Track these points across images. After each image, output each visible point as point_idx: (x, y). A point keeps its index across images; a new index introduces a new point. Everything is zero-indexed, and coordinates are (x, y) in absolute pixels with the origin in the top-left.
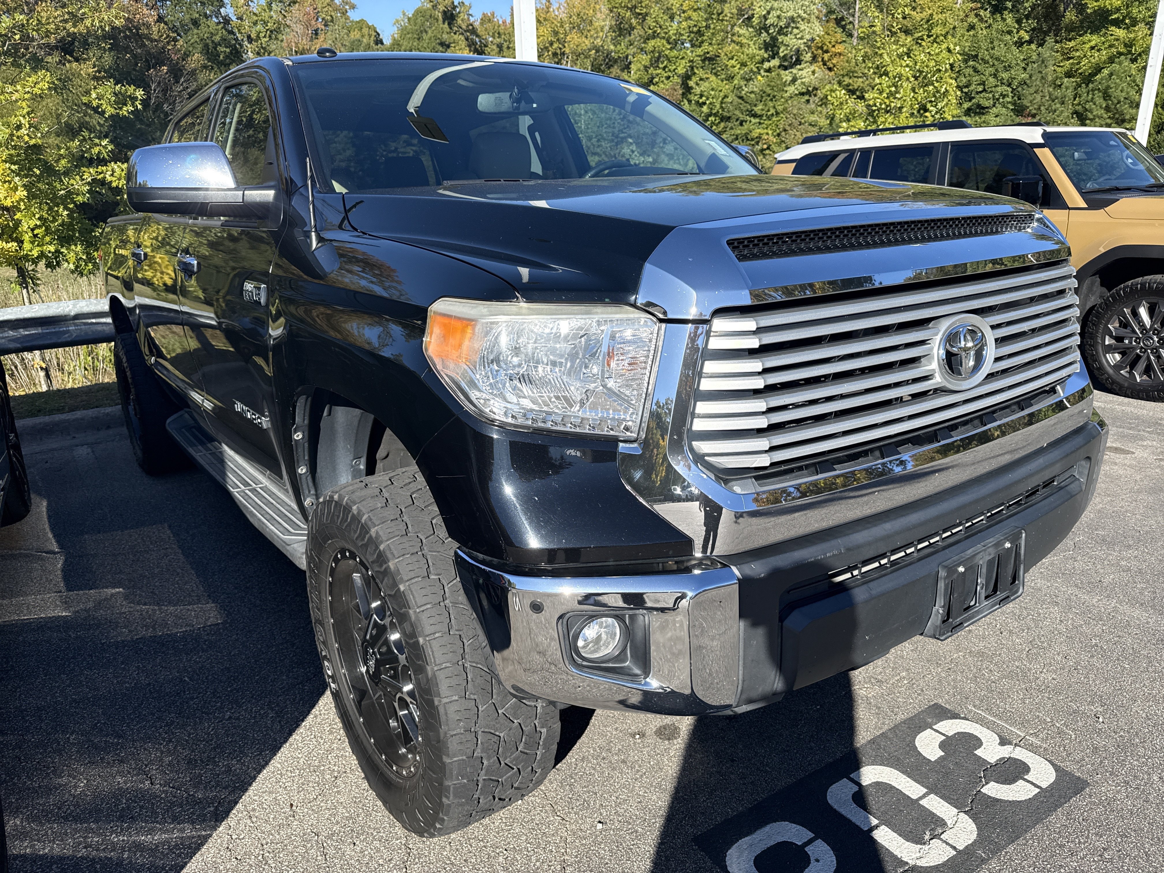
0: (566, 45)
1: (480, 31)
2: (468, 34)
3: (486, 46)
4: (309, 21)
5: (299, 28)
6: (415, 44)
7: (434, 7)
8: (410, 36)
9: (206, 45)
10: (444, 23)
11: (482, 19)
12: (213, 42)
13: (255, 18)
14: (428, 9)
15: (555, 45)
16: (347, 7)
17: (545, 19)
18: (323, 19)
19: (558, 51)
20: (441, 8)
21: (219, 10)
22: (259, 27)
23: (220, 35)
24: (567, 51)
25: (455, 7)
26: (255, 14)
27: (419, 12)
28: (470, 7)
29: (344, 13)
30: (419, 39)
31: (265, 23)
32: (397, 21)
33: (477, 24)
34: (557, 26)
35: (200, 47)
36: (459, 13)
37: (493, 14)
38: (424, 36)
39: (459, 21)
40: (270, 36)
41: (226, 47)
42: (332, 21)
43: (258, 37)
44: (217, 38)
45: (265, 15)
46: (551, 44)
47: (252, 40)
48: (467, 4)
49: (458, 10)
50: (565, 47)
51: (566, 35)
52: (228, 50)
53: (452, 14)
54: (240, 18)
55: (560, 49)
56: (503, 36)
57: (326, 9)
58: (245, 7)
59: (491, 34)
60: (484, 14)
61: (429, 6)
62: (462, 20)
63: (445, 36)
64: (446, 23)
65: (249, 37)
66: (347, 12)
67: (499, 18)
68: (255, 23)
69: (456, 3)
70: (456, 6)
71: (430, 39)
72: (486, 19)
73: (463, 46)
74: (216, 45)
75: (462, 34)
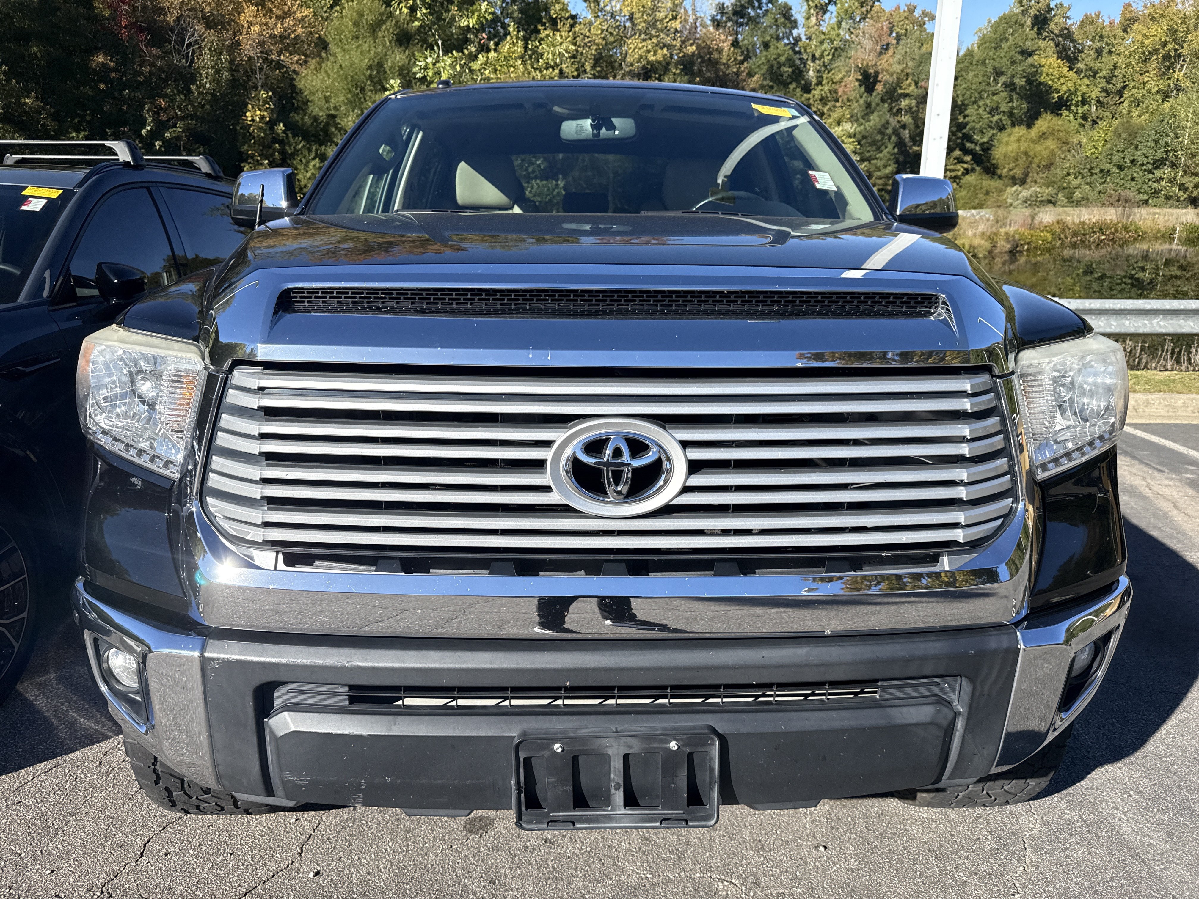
0: (1185, 45)
1: (1078, 35)
2: (1060, 39)
3: (1081, 52)
4: (880, 36)
5: (868, 44)
6: (991, 54)
7: (1024, 12)
8: (987, 45)
9: (772, 66)
10: (1032, 29)
11: (1082, 21)
12: (778, 62)
13: (823, 37)
14: (1017, 15)
15: (1170, 46)
16: (926, 19)
17: (1162, 16)
18: (897, 33)
19: (1172, 54)
20: (1033, 12)
21: (791, 32)
22: (825, 45)
23: (786, 55)
24: (1185, 52)
25: (1049, 10)
26: (824, 34)
27: (1005, 20)
28: (1069, 9)
29: (922, 25)
30: (996, 48)
31: (832, 41)
32: (980, 30)
33: (1074, 29)
34: (1177, 24)
35: (765, 68)
36: (1054, 16)
37: (1098, 16)
38: (1004, 45)
39: (1052, 25)
40: (833, 54)
41: (790, 67)
42: (905, 35)
43: (822, 56)
44: (783, 59)
45: (833, 34)
46: (1165, 44)
47: (816, 59)
48: (1066, 5)
49: (1053, 13)
50: (1183, 48)
51: (1187, 32)
52: (790, 70)
53: (1046, 17)
54: (810, 38)
55: (1176, 50)
56: (1105, 40)
57: (902, 23)
58: (816, 27)
59: (1090, 37)
60: (1086, 15)
61: (1018, 11)
62: (1056, 24)
63: (1028, 43)
64: (1035, 29)
65: (813, 56)
66: (924, 24)
67: (1105, 18)
68: (822, 42)
69: (1052, 5)
70: (1052, 9)
71: (1010, 47)
72: (1088, 21)
73: (1051, 53)
74: (780, 65)
75: (1053, 40)
